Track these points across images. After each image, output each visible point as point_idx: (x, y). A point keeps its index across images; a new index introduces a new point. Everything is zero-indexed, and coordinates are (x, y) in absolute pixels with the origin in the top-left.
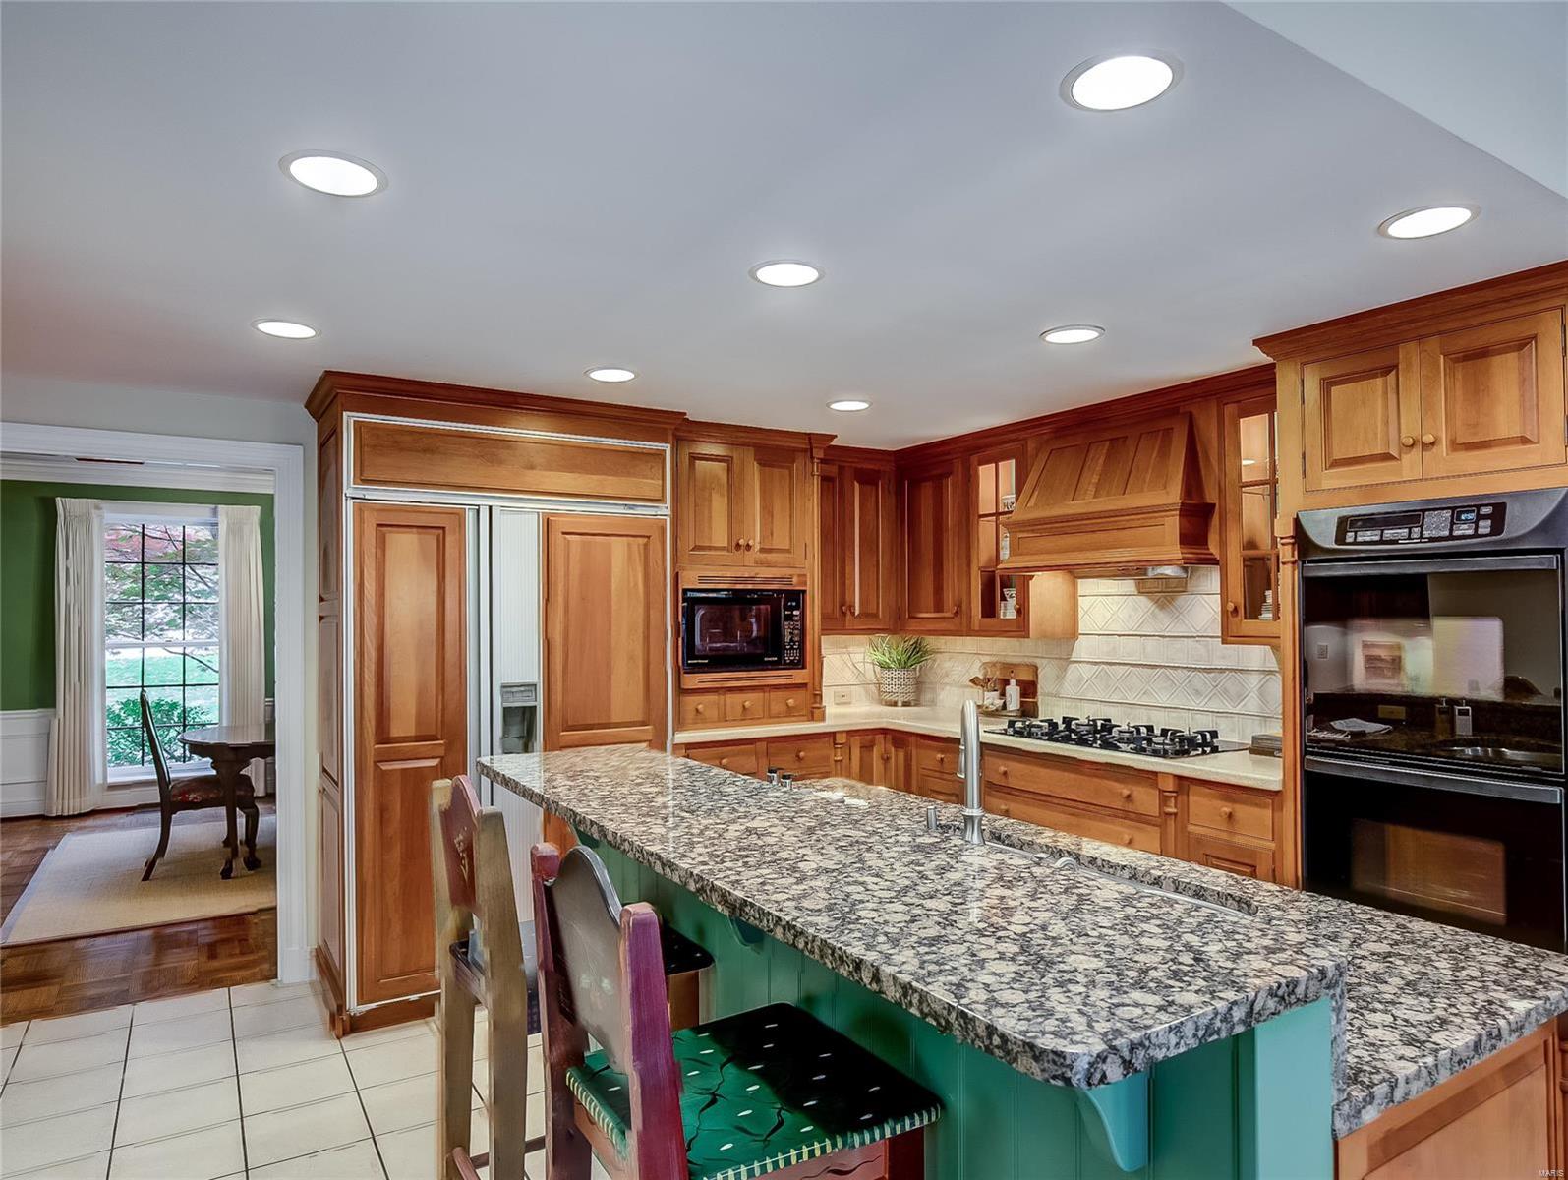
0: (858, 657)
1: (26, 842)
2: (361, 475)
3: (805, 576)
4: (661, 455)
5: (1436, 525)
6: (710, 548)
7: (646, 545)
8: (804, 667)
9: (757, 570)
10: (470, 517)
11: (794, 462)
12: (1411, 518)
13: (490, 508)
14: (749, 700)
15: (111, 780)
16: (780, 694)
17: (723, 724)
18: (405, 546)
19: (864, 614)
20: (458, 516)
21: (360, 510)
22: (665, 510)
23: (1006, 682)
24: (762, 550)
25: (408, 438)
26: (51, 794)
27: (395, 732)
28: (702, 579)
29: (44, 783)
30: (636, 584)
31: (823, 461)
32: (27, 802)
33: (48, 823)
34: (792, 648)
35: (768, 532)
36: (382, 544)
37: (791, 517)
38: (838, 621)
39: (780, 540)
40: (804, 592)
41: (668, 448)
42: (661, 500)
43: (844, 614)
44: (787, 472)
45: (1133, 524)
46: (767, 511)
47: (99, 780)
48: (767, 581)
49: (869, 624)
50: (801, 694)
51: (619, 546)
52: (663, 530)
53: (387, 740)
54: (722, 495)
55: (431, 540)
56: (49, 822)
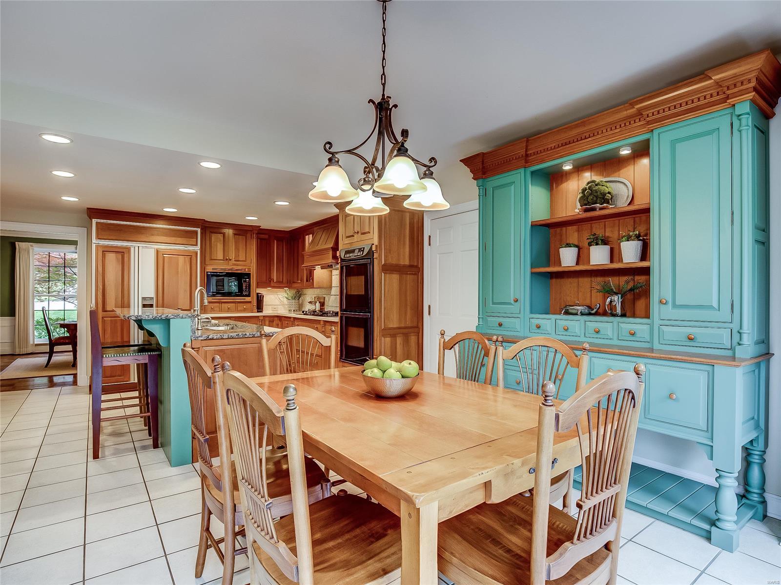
0: (280, 296)
1: (6, 360)
2: (98, 236)
3: (250, 269)
4: (196, 232)
5: (356, 253)
6: (215, 260)
7: (191, 258)
8: (250, 296)
9: (233, 267)
10: (132, 249)
11: (247, 234)
12: (353, 251)
13: (139, 247)
14: (229, 305)
15: (35, 343)
16: (241, 304)
17: (220, 312)
18: (111, 257)
19: (278, 282)
20: (128, 249)
21: (97, 247)
22: (198, 248)
23: (316, 303)
24: (235, 261)
25: (112, 227)
26: (16, 346)
27: (108, 309)
28: (213, 269)
29: (13, 343)
30: (187, 270)
31: (257, 234)
32: (7, 350)
33: (13, 356)
34: (246, 290)
35: (237, 255)
36: (104, 256)
37: (246, 251)
38: (267, 283)
39: (242, 257)
40: (250, 274)
41: (199, 230)
42: (196, 245)
43: (270, 281)
44: (245, 237)
45: (324, 253)
46: (237, 249)
47: (31, 342)
48: (237, 270)
49: (280, 285)
50: (249, 305)
51: (181, 259)
52: (197, 254)
53: (106, 311)
54: (221, 244)
55: (120, 256)
56: (15, 357)
